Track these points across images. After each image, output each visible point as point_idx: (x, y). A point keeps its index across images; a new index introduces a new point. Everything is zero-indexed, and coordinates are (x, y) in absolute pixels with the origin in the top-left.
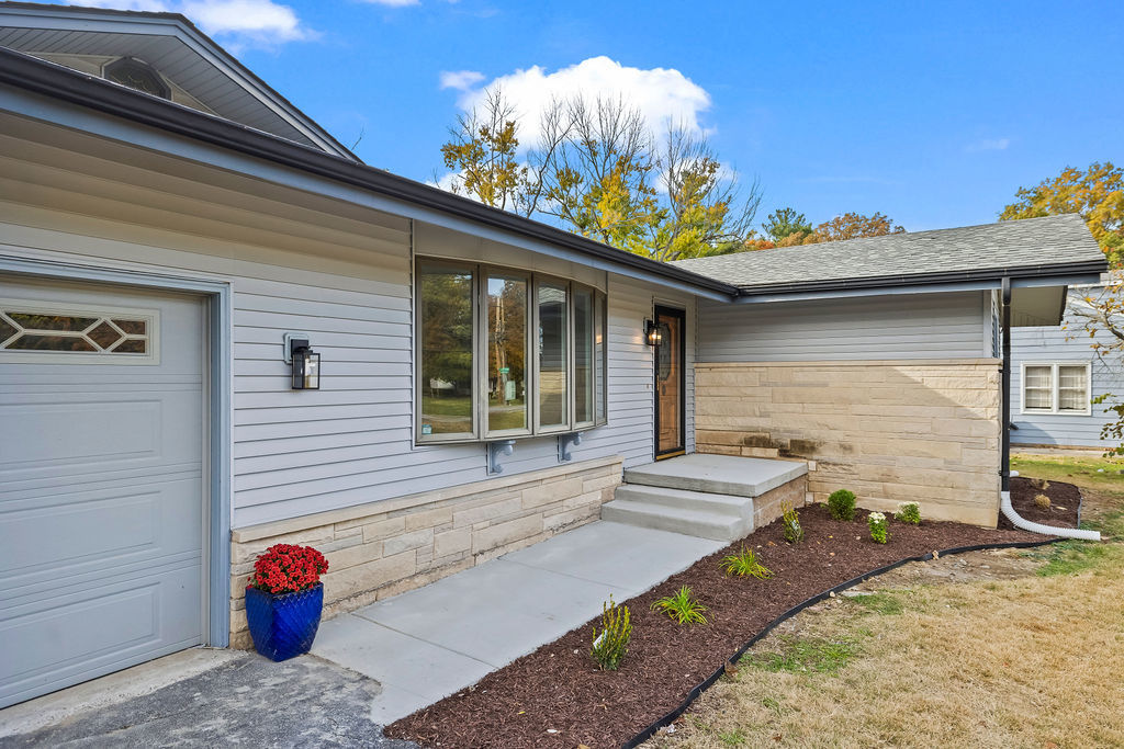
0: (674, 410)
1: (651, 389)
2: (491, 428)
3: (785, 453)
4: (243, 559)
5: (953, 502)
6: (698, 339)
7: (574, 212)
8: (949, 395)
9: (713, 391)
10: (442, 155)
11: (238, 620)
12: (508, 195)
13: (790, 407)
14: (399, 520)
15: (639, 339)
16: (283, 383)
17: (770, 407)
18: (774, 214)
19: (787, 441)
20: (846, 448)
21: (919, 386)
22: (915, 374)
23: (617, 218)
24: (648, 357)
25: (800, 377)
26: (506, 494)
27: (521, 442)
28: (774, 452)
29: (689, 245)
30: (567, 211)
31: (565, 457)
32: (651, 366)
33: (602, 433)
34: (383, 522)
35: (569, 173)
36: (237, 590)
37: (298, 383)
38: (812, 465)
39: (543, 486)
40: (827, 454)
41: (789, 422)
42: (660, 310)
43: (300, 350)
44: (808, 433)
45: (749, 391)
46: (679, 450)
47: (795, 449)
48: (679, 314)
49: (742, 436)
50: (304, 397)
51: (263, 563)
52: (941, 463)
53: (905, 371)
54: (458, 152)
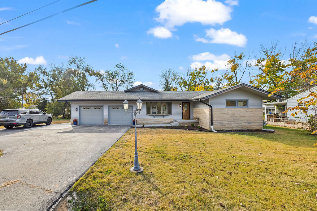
0: (188, 114)
1: (181, 111)
5: (206, 127)
8: (206, 113)
13: (198, 114)
15: (179, 106)
19: (198, 118)
20: (201, 119)
22: (204, 110)
24: (181, 108)
25: (199, 110)
26: (155, 120)
31: (164, 117)
33: (171, 116)
38: (199, 122)
39: (160, 120)
41: (198, 116)
42: (183, 102)
45: (196, 112)
46: (190, 119)
48: (189, 102)
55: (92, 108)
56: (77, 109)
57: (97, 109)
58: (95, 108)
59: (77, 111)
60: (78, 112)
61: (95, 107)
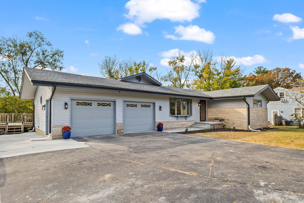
0: (204, 115)
1: (199, 112)
2: (177, 115)
3: (220, 121)
4: (157, 124)
5: (242, 127)
6: (208, 105)
7: (198, 74)
8: (241, 112)
9: (210, 112)
10: (168, 63)
11: (156, 129)
12: (182, 72)
13: (220, 114)
14: (168, 123)
15: (197, 105)
16: (159, 110)
17: (218, 114)
18: (257, 68)
19: (220, 119)
20: (228, 120)
21: (237, 111)
22: (237, 109)
23: (207, 76)
24: (199, 107)
25: (222, 110)
26: (179, 122)
27: (180, 117)
28: (219, 121)
29: (225, 81)
30: (196, 74)
31: (186, 119)
32: (199, 108)
33: (191, 117)
34: (167, 123)
35: (197, 65)
36: (156, 126)
37: (160, 110)
38: (224, 122)
39: (183, 122)
40: (226, 121)
41: (221, 116)
42: (201, 101)
43: (160, 107)
44: (223, 118)
45: (215, 112)
46: (205, 120)
47: (222, 120)
48: (205, 101)
49: (214, 118)
50: (161, 111)
51: (158, 124)
52: (240, 122)
53: (235, 109)
54: (171, 62)
55: (95, 104)
56: (66, 104)
57: (104, 105)
58: (99, 105)
59: (66, 108)
60: (68, 112)
61: (101, 102)
